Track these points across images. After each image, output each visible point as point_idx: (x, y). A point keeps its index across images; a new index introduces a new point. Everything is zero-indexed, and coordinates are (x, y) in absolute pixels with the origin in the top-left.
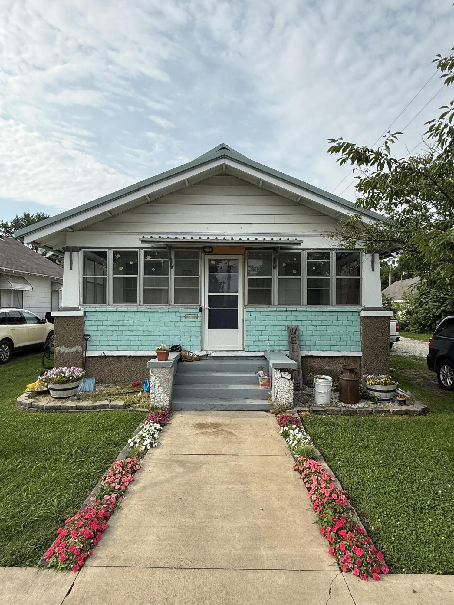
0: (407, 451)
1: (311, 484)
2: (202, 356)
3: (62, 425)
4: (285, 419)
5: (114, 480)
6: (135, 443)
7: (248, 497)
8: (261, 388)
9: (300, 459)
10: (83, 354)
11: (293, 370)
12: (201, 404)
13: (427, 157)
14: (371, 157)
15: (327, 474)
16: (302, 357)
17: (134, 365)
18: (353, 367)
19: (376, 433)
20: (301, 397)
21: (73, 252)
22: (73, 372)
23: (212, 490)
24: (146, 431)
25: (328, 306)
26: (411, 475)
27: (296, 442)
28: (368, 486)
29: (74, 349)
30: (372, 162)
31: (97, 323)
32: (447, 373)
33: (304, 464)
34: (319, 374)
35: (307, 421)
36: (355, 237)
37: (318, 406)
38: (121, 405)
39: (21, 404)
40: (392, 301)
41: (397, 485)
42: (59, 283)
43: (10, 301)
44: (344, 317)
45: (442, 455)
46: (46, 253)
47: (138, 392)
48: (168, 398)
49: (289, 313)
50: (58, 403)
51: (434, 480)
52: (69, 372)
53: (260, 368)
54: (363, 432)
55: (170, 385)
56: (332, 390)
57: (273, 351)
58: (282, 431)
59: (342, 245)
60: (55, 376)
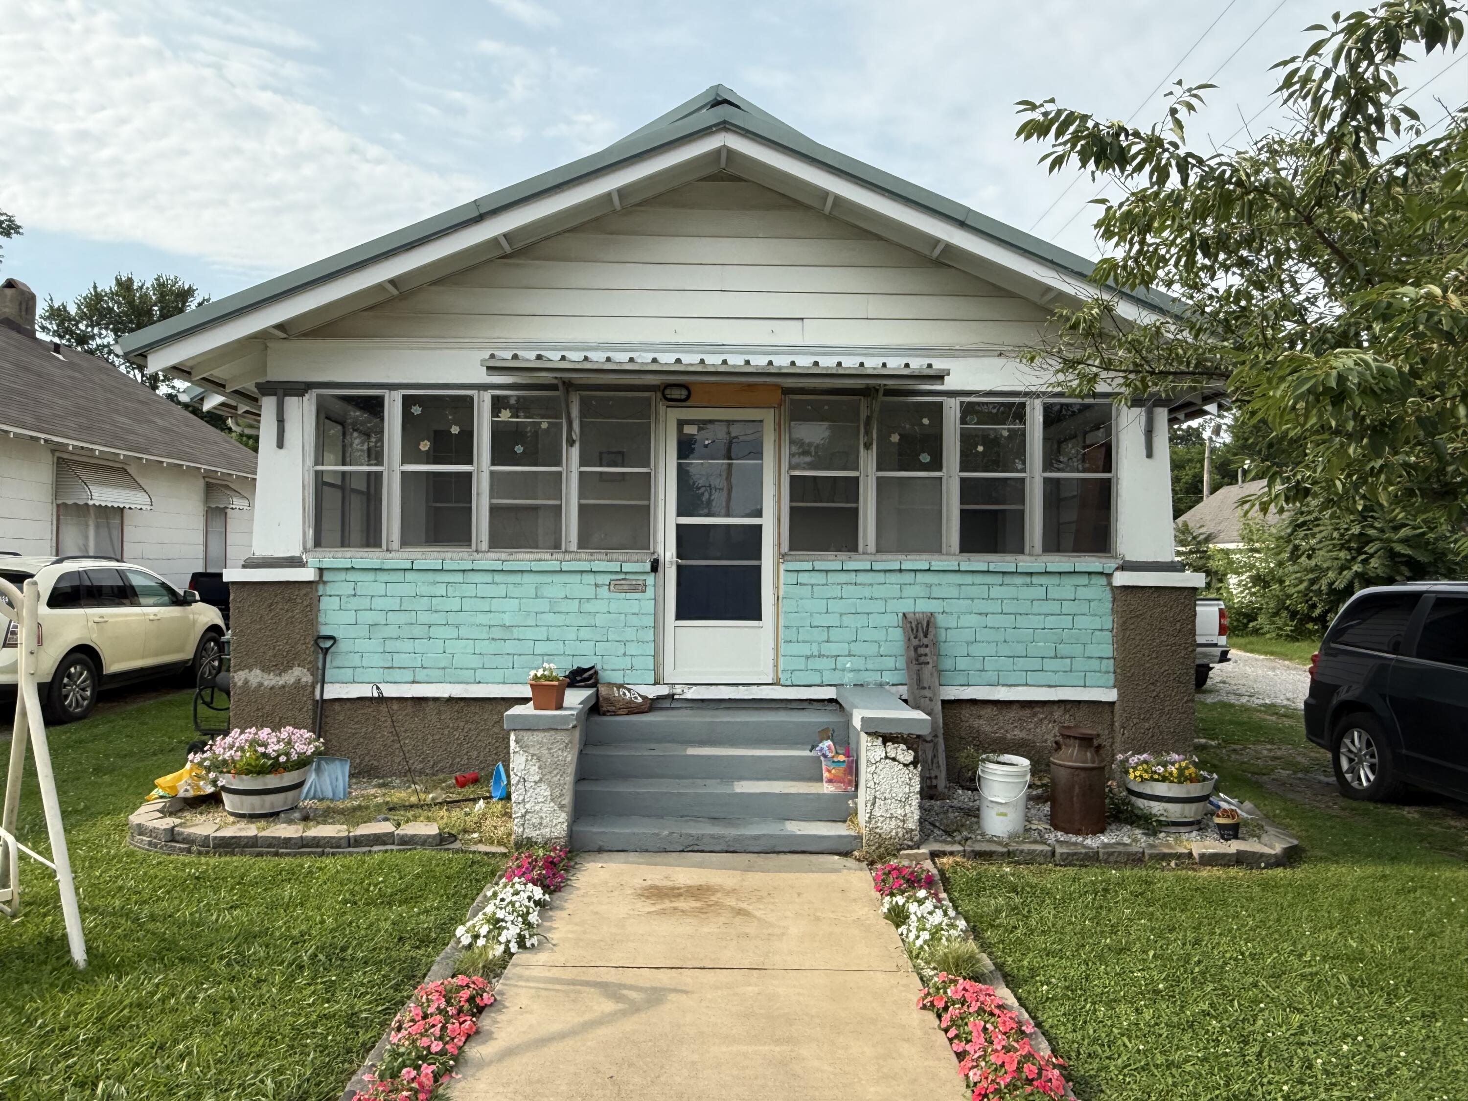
0: (1236, 959)
1: (968, 1041)
2: (660, 698)
3: (266, 890)
4: (895, 874)
5: (426, 1031)
6: (476, 937)
7: (795, 1076)
8: (827, 788)
9: (936, 979)
10: (313, 692)
11: (918, 736)
12: (658, 835)
13: (1298, 137)
14: (1134, 149)
15: (1011, 1018)
16: (944, 702)
17: (462, 724)
18: (1089, 732)
19: (1152, 914)
20: (941, 816)
21: (287, 399)
22: (289, 743)
23: (695, 1057)
24: (505, 903)
25: (1020, 557)
26: (1243, 1021)
27: (926, 935)
28: (1122, 1048)
29: (289, 678)
30: (1135, 163)
31: (354, 603)
32: (1360, 750)
33: (949, 991)
34: (994, 752)
35: (959, 881)
36: (1097, 363)
37: (988, 841)
38: (429, 836)
39: (141, 830)
40: (1211, 546)
41: (1201, 1045)
42: (227, 487)
43: (87, 538)
44: (1064, 589)
45: (1331, 969)
46: (202, 399)
47: (475, 800)
48: (563, 817)
49: (908, 578)
50: (250, 830)
51: (1304, 1033)
52: (278, 742)
53: (826, 733)
54: (1114, 910)
55: (569, 779)
56: (1030, 798)
57: (862, 685)
58: (887, 906)
59: (1059, 384)
60: (239, 753)
